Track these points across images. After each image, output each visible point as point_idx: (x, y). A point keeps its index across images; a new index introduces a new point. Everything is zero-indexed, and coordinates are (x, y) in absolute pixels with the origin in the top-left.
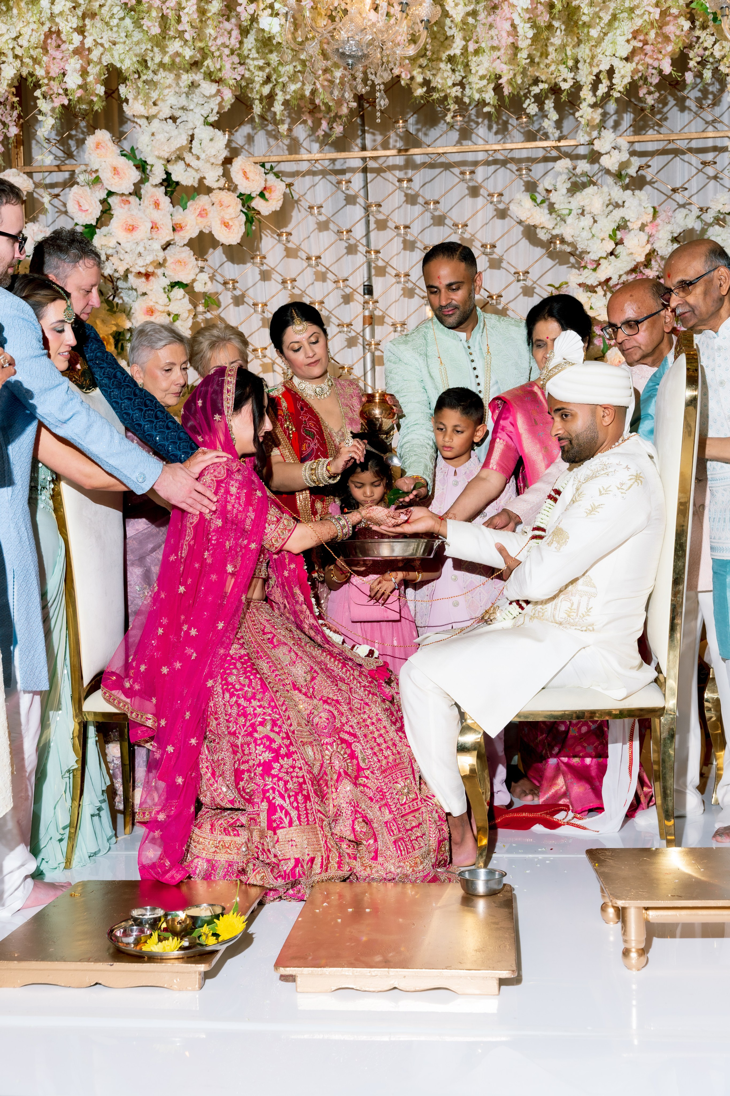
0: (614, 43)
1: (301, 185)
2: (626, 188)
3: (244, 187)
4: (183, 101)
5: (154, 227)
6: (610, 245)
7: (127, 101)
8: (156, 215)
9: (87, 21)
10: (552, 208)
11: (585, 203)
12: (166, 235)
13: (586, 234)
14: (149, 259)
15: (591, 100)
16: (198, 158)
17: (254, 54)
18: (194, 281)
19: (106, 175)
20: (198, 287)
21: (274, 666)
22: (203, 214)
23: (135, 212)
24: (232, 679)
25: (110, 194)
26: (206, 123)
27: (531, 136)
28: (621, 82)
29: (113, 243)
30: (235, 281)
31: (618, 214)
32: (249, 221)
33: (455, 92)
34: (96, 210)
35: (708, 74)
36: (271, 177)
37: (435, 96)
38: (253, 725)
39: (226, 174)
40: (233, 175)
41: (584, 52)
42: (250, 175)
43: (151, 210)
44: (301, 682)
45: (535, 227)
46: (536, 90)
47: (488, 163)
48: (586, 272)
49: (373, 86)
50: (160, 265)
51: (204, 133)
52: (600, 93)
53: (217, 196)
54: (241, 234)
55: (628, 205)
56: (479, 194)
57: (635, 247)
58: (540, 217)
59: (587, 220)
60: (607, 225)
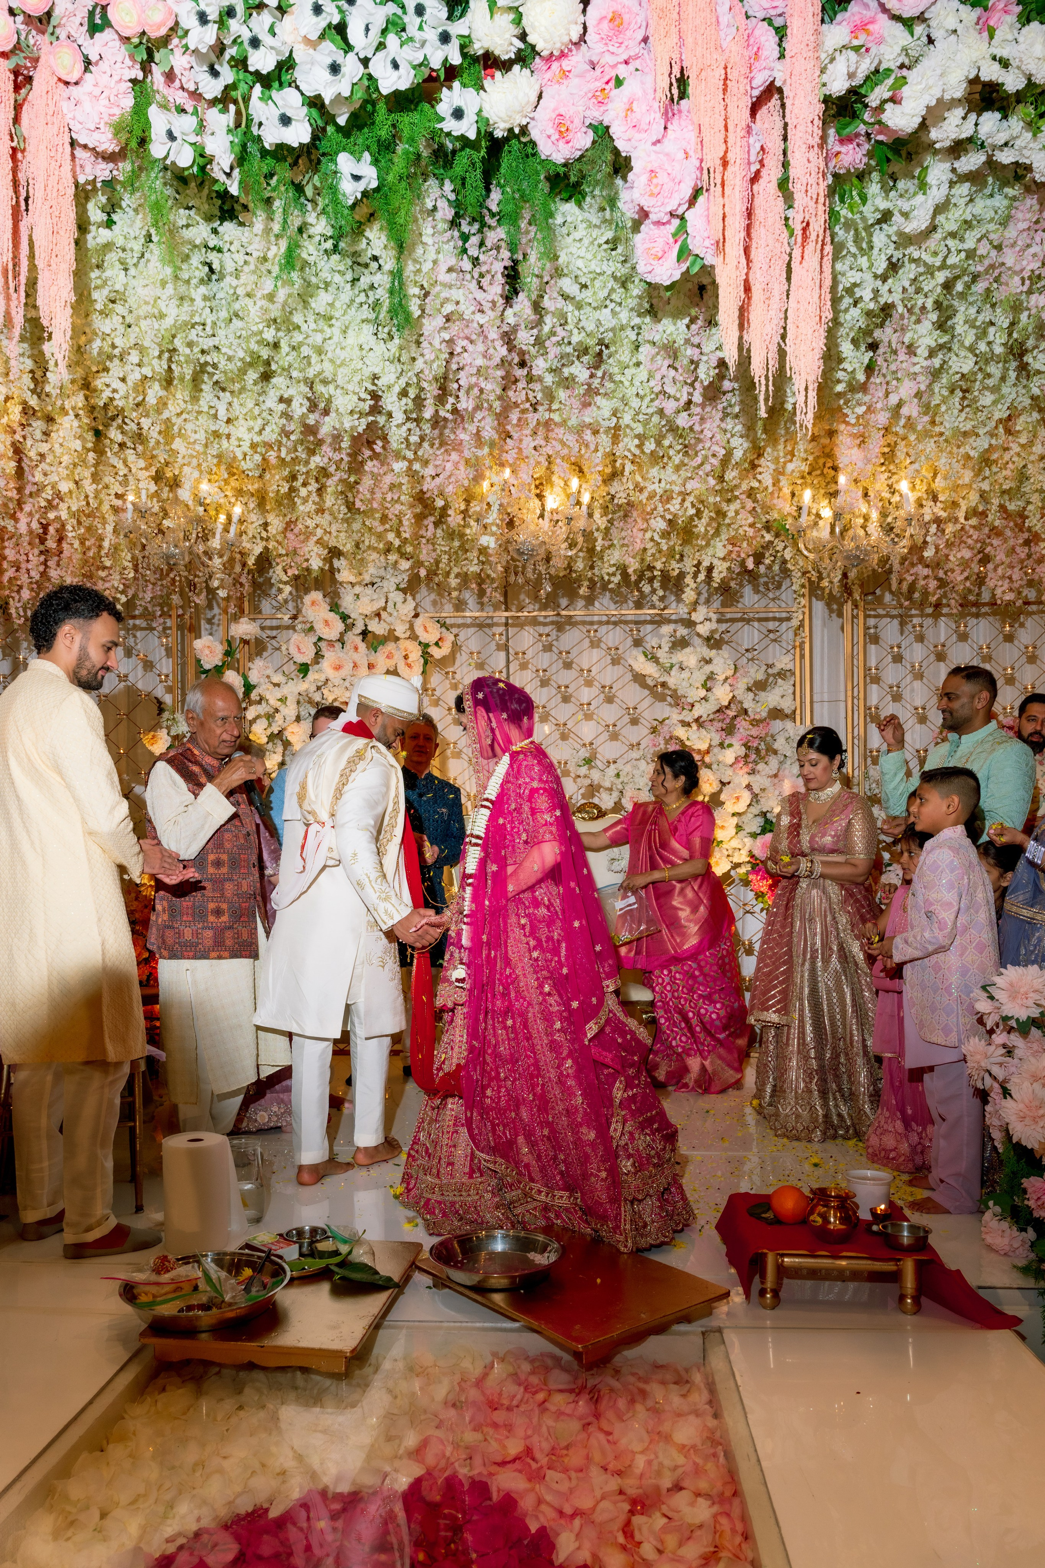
0: (714, 547)
1: (465, 634)
2: (711, 648)
3: (424, 637)
4: (382, 572)
5: (355, 666)
6: (702, 692)
7: (339, 571)
8: (356, 657)
10: (658, 662)
11: (683, 659)
13: (684, 683)
15: (693, 585)
16: (391, 616)
17: (440, 541)
19: (318, 626)
22: (390, 656)
23: (341, 655)
25: (322, 640)
26: (398, 589)
27: (639, 605)
29: (323, 679)
31: (708, 669)
32: (426, 663)
33: (589, 574)
34: (311, 652)
35: (776, 568)
36: (444, 630)
37: (574, 576)
39: (411, 627)
40: (416, 628)
41: (687, 550)
42: (429, 629)
43: (352, 652)
45: (645, 676)
46: (649, 575)
47: (607, 624)
48: (685, 713)
49: (540, 574)
51: (397, 597)
52: (698, 580)
53: (402, 643)
54: (420, 672)
55: (715, 662)
56: (598, 646)
57: (722, 694)
58: (650, 670)
59: (686, 674)
60: (699, 677)
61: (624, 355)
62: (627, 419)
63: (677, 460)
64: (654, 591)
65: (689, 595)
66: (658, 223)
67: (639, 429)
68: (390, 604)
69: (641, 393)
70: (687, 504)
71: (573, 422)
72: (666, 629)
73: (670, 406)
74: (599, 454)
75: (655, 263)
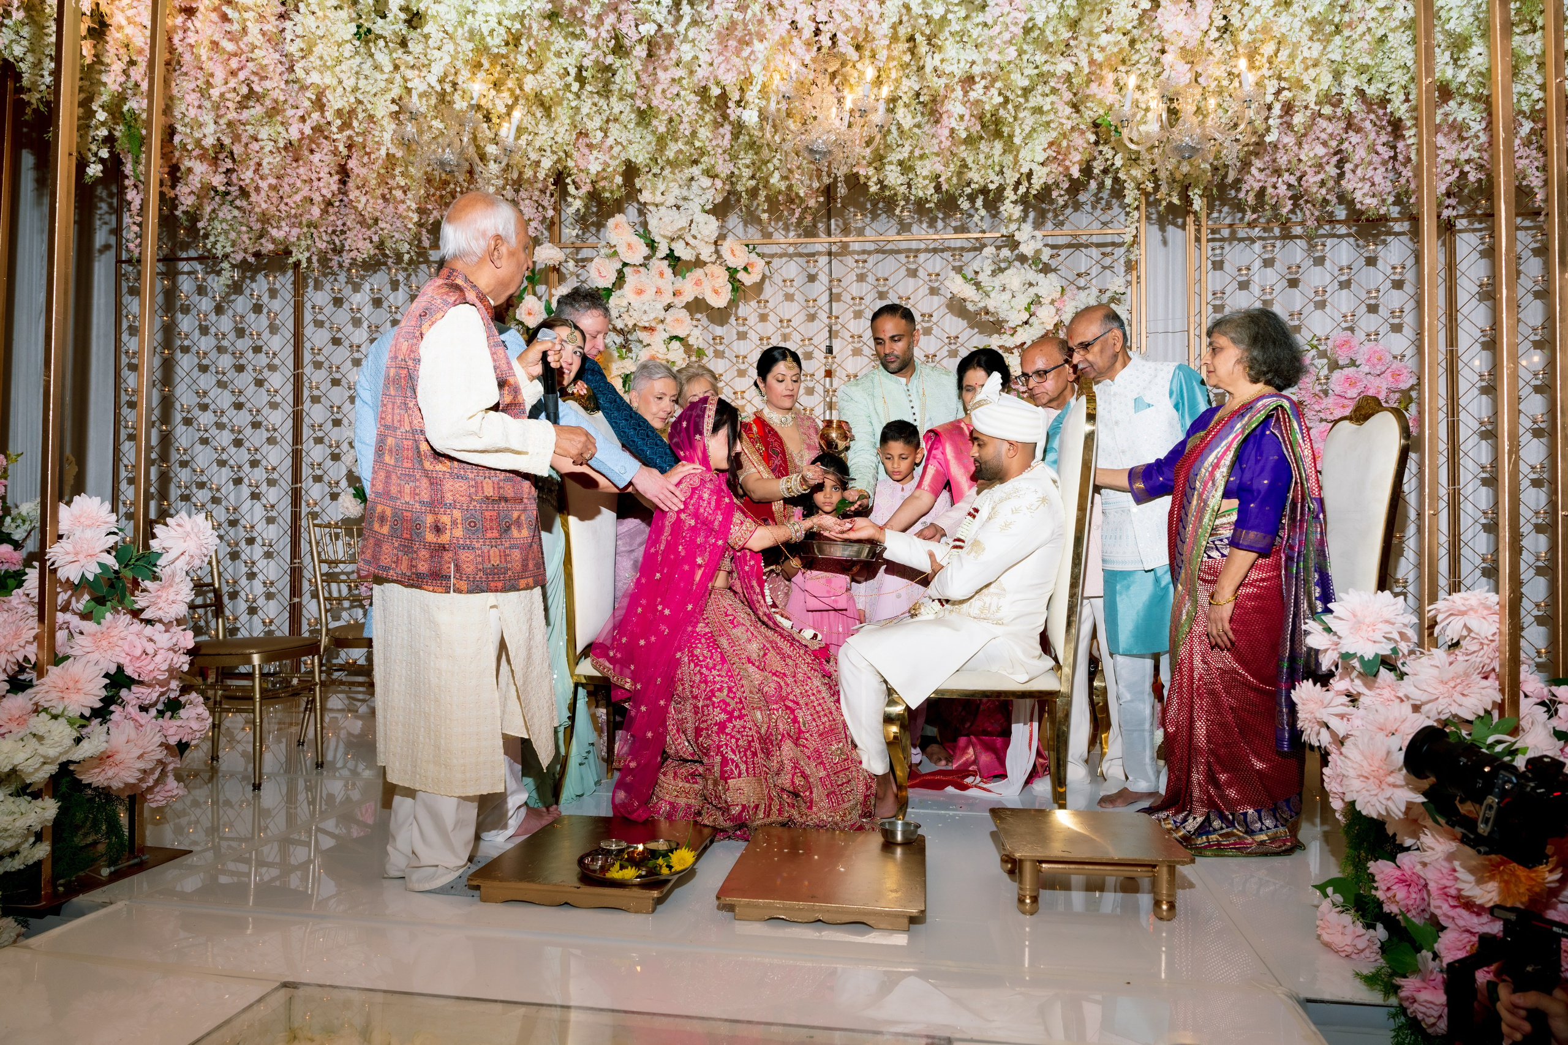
0: (1032, 151)
1: (776, 263)
2: (1039, 271)
3: (732, 262)
4: (685, 192)
5: (658, 292)
6: (1025, 316)
7: (640, 191)
8: (660, 282)
9: (611, 124)
10: (978, 285)
11: (1006, 281)
12: (668, 299)
13: (1005, 306)
14: (652, 316)
15: (1013, 198)
16: (695, 237)
18: (688, 336)
19: (622, 250)
20: (692, 341)
21: (732, 642)
22: (698, 283)
23: (643, 279)
24: (697, 652)
25: (625, 265)
26: (703, 210)
27: (962, 229)
28: (1037, 183)
29: (625, 303)
30: (721, 338)
31: (1032, 291)
32: (734, 290)
33: (903, 189)
34: (613, 277)
35: (1109, 181)
36: (753, 255)
37: (887, 193)
38: (712, 691)
39: (717, 252)
40: (722, 252)
42: (737, 253)
43: (656, 278)
44: (754, 656)
45: (964, 300)
46: (968, 190)
47: (927, 250)
48: (1005, 337)
49: (836, 178)
50: (662, 321)
51: (701, 218)
52: (1020, 192)
53: (709, 268)
54: (727, 299)
55: (1040, 285)
57: (1047, 318)
58: (968, 292)
59: (1007, 296)
60: (1023, 300)
63: (976, 35)
68: (695, 226)
72: (989, 251)
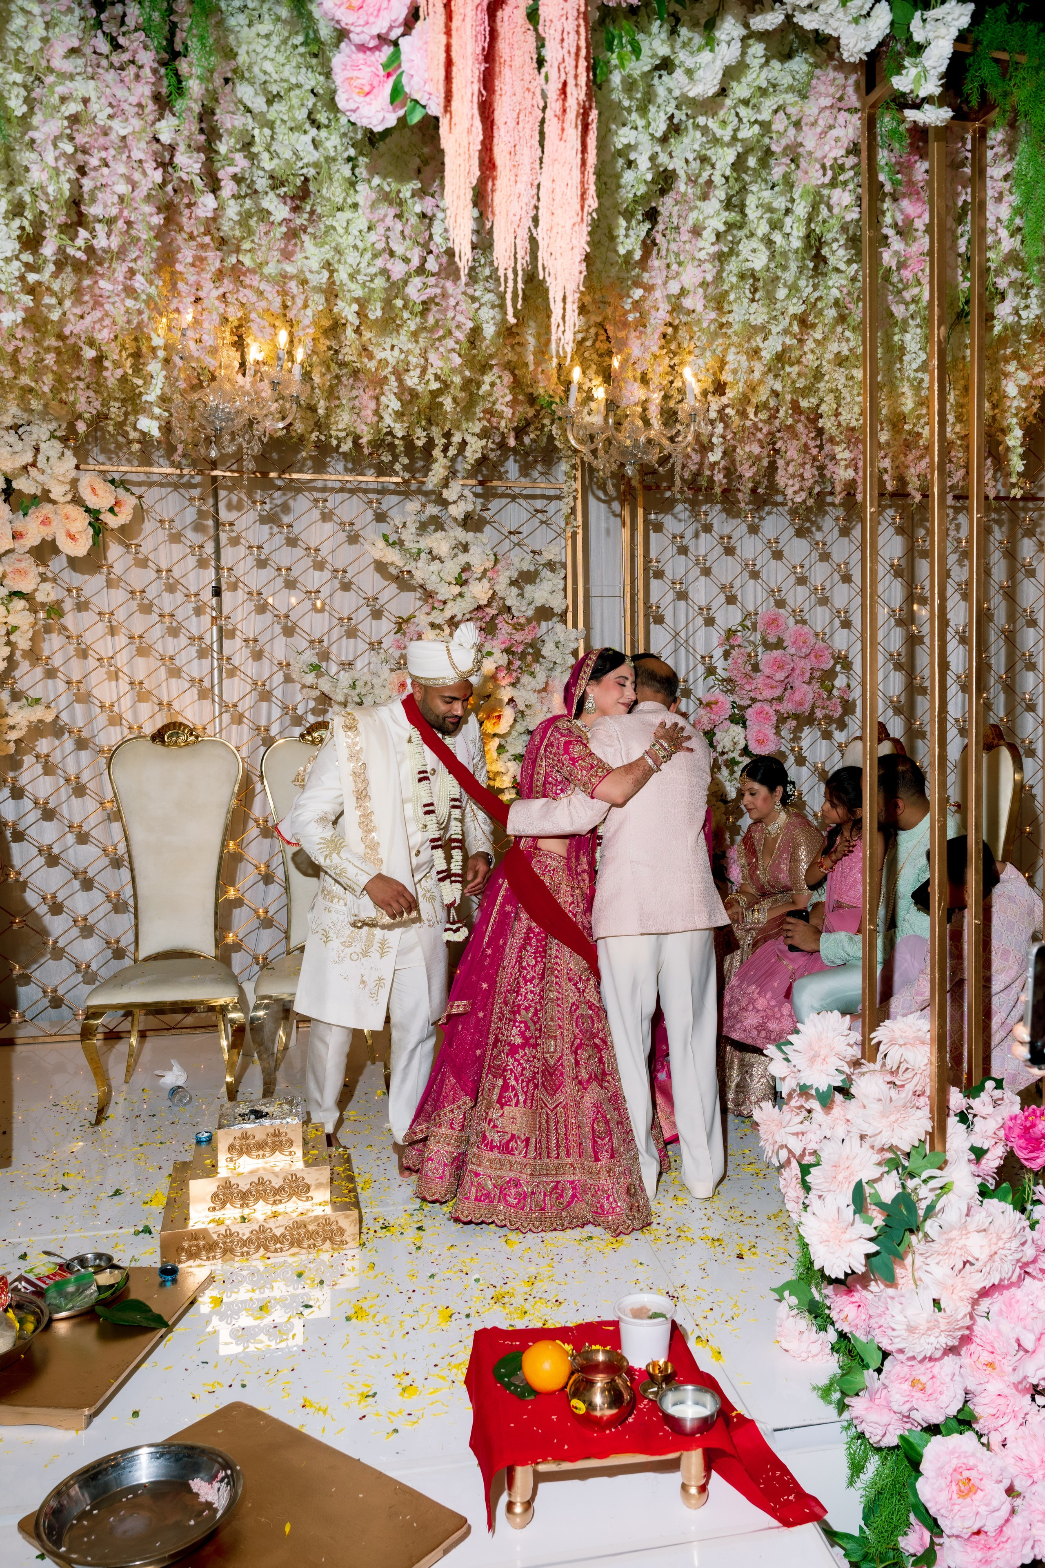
1: (151, 496)
2: (467, 531)
3: (92, 502)
6: (456, 589)
10: (401, 546)
11: (434, 545)
12: (5, 544)
13: (434, 578)
15: (443, 459)
16: (43, 473)
18: (36, 590)
20: (40, 597)
22: (46, 522)
26: (51, 435)
28: (472, 456)
30: (79, 589)
31: (463, 558)
32: (97, 534)
36: (121, 491)
39: (73, 488)
40: (80, 489)
42: (99, 492)
45: (386, 564)
47: (340, 491)
48: (435, 613)
51: (52, 448)
53: (62, 508)
54: (88, 547)
55: (473, 549)
56: (330, 520)
57: (479, 591)
58: (392, 556)
59: (436, 566)
60: (452, 568)
61: (334, 192)
62: (342, 275)
63: (413, 325)
64: (396, 458)
65: (438, 470)
66: (362, 48)
67: (359, 293)
68: (41, 458)
69: (361, 245)
70: (430, 376)
71: (271, 269)
72: (413, 506)
73: (398, 270)
74: (309, 312)
75: (360, 99)
